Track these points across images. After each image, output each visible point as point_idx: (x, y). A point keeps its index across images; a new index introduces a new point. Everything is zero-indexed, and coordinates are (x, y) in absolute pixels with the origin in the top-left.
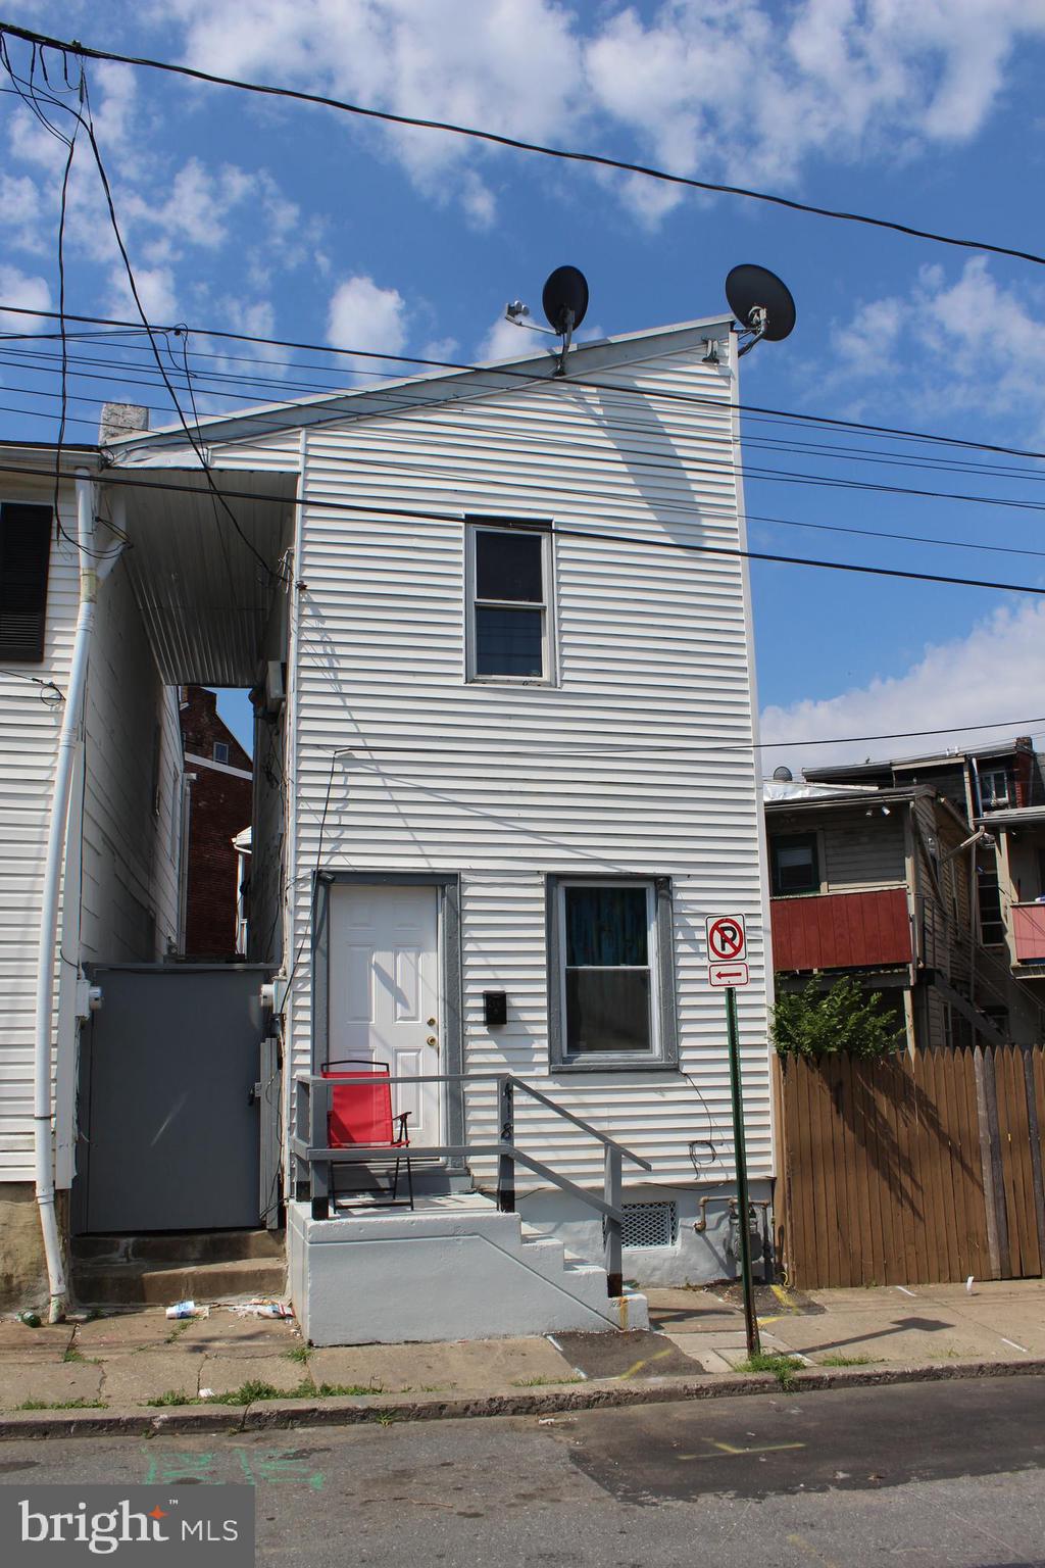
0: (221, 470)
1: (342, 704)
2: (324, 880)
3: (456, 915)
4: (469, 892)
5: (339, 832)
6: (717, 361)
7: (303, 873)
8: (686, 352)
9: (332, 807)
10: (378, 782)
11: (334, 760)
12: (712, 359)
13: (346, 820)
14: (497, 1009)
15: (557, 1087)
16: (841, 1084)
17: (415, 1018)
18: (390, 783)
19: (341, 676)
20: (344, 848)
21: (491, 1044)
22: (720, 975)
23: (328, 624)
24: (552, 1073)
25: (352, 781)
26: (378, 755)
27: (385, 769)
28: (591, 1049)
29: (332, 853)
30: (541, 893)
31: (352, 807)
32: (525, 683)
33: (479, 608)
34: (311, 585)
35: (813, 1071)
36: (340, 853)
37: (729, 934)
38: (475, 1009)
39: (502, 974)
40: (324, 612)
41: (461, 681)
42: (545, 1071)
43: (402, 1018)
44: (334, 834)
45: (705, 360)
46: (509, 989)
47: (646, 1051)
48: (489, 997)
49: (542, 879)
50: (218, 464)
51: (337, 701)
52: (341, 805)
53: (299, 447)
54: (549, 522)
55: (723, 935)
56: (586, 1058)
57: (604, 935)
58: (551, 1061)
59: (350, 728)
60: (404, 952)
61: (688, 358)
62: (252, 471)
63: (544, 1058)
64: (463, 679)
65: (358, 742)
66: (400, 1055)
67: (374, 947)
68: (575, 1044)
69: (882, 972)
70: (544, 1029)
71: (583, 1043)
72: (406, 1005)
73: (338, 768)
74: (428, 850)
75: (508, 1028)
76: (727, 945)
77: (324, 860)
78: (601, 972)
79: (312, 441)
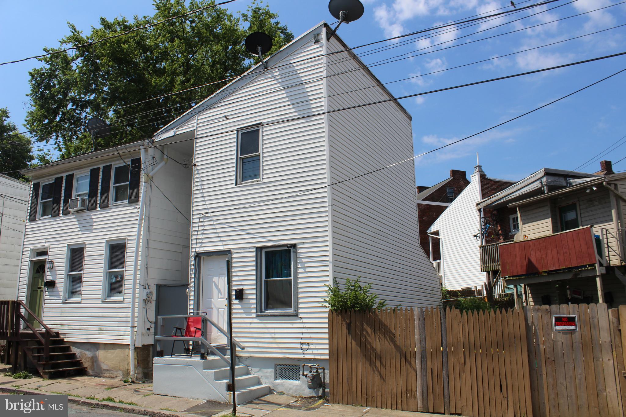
0: (178, 135)
1: (203, 200)
2: (198, 256)
3: (229, 264)
4: (234, 256)
5: (202, 240)
6: (319, 41)
7: (193, 254)
8: (309, 42)
9: (199, 233)
10: (211, 223)
11: (200, 218)
12: (317, 41)
13: (204, 236)
14: (240, 295)
15: (259, 321)
16: (350, 322)
17: (224, 298)
18: (215, 223)
19: (204, 191)
20: (204, 245)
21: (239, 306)
23: (202, 175)
24: (257, 316)
25: (206, 223)
26: (212, 214)
27: (214, 218)
28: (273, 308)
29: (200, 247)
30: (254, 254)
31: (205, 232)
32: (253, 182)
33: (241, 159)
34: (197, 164)
35: (338, 316)
36: (202, 247)
38: (234, 295)
39: (243, 283)
40: (200, 172)
41: (234, 186)
42: (254, 316)
43: (220, 298)
44: (201, 241)
45: (315, 43)
46: (245, 287)
47: (289, 309)
48: (237, 290)
49: (254, 249)
50: (178, 133)
51: (202, 199)
52: (202, 232)
53: (195, 121)
54: (260, 123)
56: (270, 311)
57: (283, 267)
58: (257, 312)
59: (205, 207)
60: (221, 277)
61: (309, 44)
62: (185, 133)
63: (254, 311)
64: (234, 185)
65: (207, 211)
66: (220, 310)
67: (214, 276)
68: (267, 307)
69: (583, 269)
70: (254, 301)
71: (270, 306)
72: (221, 295)
73: (201, 220)
74: (224, 243)
75: (245, 301)
77: (197, 250)
78: (282, 280)
79: (200, 118)
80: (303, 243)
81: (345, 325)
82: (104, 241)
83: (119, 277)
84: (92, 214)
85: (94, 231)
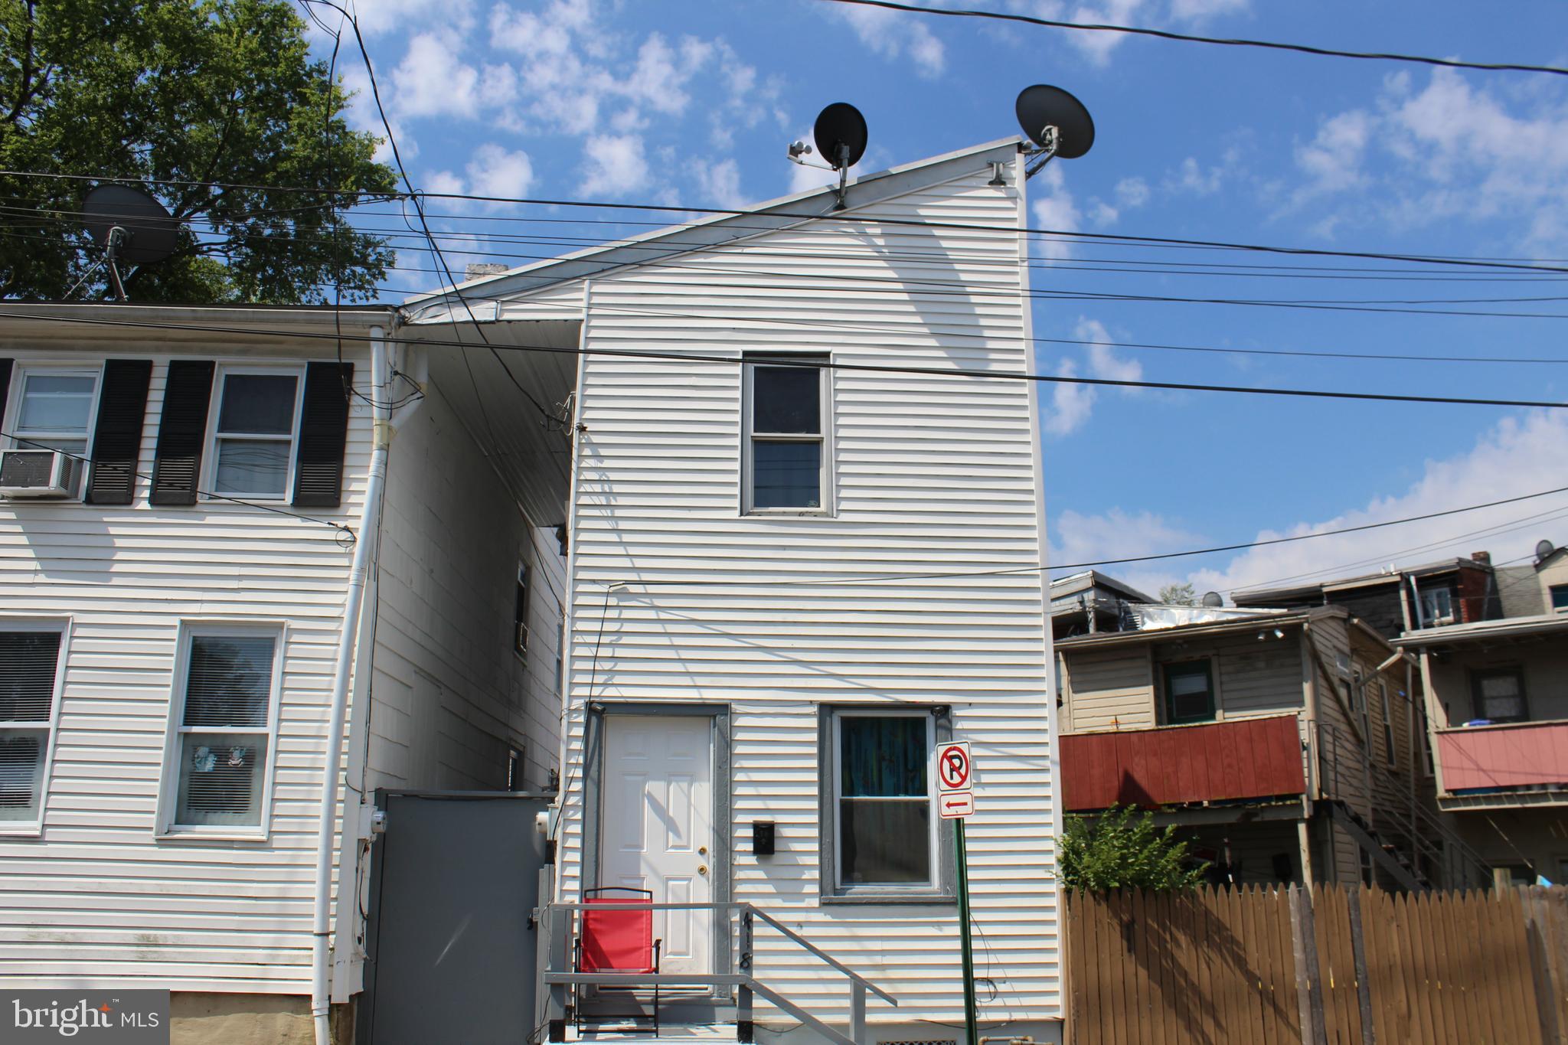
0: (509, 322)
1: (618, 540)
2: (598, 712)
3: (726, 745)
4: (740, 722)
5: (612, 664)
6: (1004, 183)
7: (578, 703)
8: (971, 176)
9: (605, 639)
10: (651, 614)
11: (608, 594)
12: (999, 182)
13: (619, 652)
14: (765, 839)
15: (828, 918)
16: (1132, 922)
17: (687, 847)
18: (663, 616)
19: (618, 513)
20: (617, 680)
21: (760, 874)
22: (949, 805)
23: (607, 464)
24: (825, 904)
25: (626, 614)
26: (651, 589)
27: (658, 602)
28: (865, 880)
29: (605, 685)
30: (813, 723)
31: (625, 640)
32: (801, 514)
33: (757, 443)
34: (590, 427)
36: (613, 685)
37: (956, 762)
38: (744, 839)
39: (773, 804)
40: (603, 452)
41: (735, 515)
42: (815, 902)
43: (674, 847)
44: (607, 666)
45: (991, 183)
46: (779, 819)
47: (926, 883)
48: (757, 827)
49: (814, 709)
50: (507, 316)
51: (614, 537)
52: (614, 638)
53: (583, 295)
54: (826, 355)
55: (951, 764)
56: (859, 890)
57: (884, 765)
58: (822, 892)
59: (626, 563)
60: (677, 781)
61: (973, 182)
62: (538, 321)
63: (815, 889)
64: (738, 512)
65: (633, 577)
66: (671, 883)
67: (647, 776)
68: (849, 874)
69: (1273, 803)
70: (815, 860)
71: (857, 875)
72: (677, 834)
73: (613, 601)
74: (700, 681)
75: (777, 858)
76: (954, 773)
77: (596, 691)
78: (881, 803)
79: (596, 289)
80: (970, 704)
81: (1118, 928)
82: (175, 621)
83: (236, 754)
84: (105, 519)
85: (116, 581)
